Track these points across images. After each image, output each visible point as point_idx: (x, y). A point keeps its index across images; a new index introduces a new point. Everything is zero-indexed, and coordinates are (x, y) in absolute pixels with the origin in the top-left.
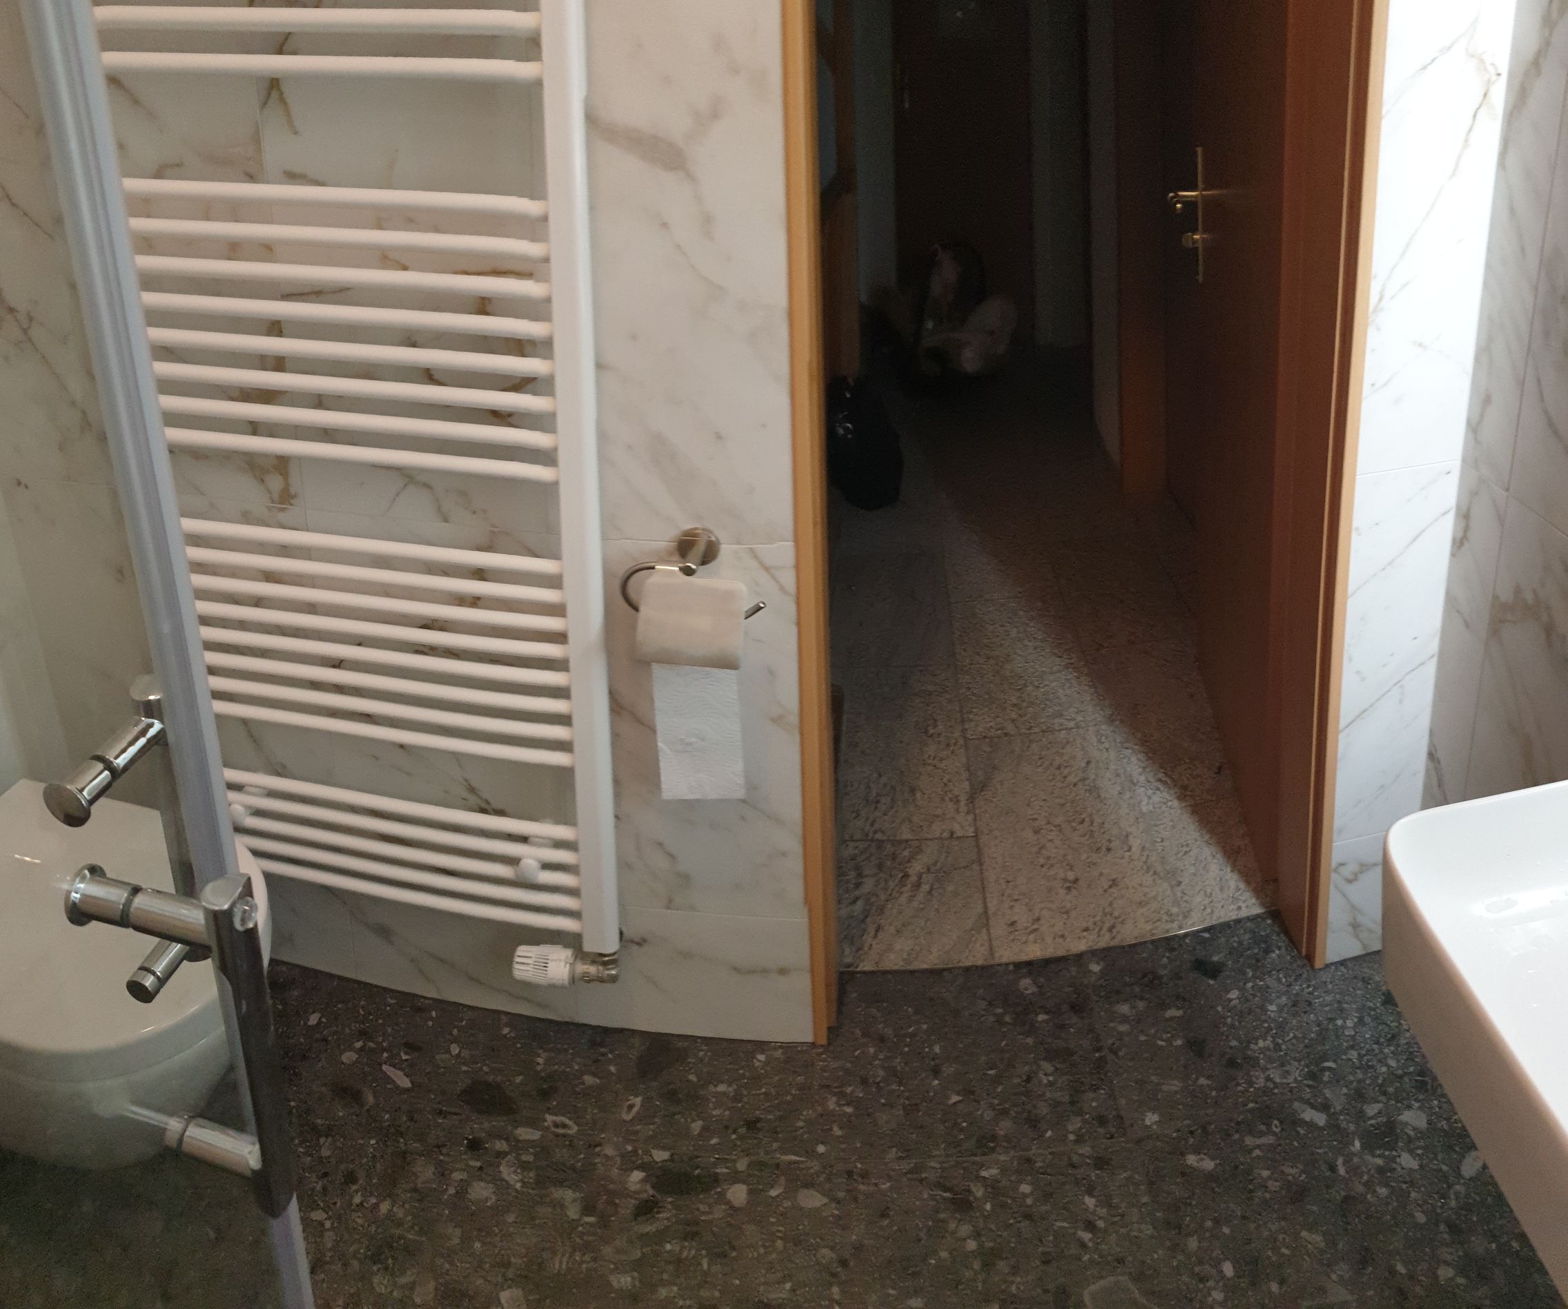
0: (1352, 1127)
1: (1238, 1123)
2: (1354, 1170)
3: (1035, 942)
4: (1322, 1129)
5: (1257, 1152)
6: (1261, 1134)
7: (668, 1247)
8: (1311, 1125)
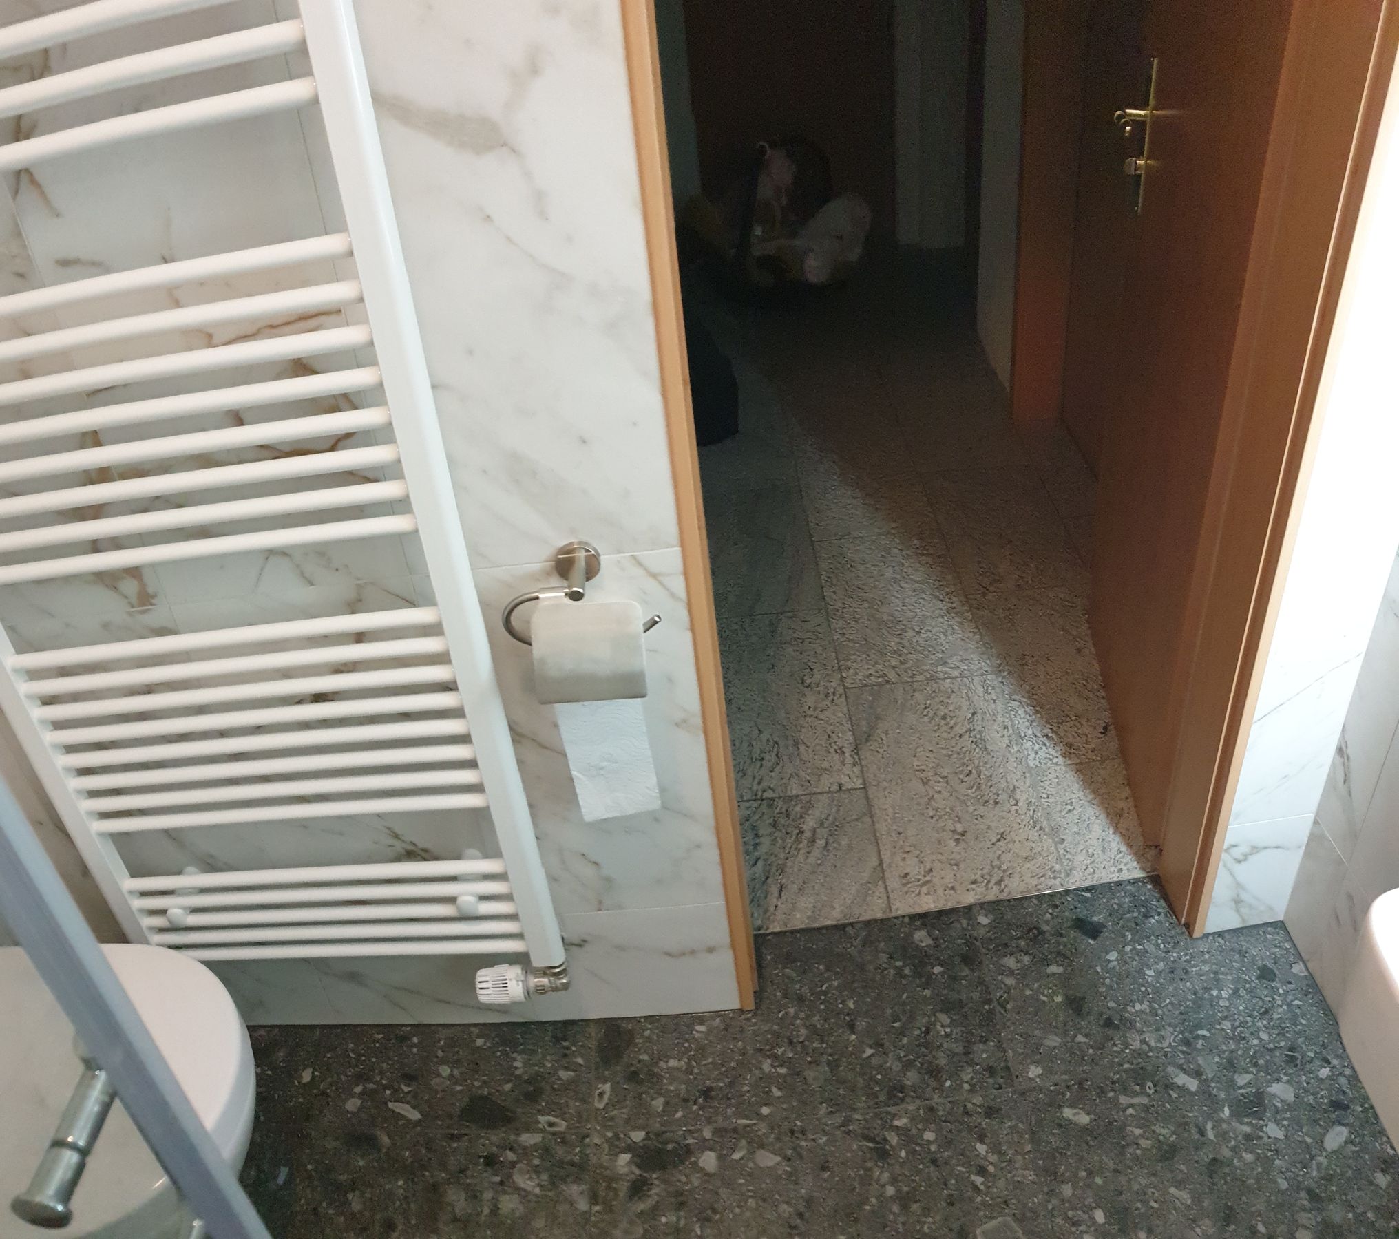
0: (1222, 1095)
1: (1113, 1083)
2: (1223, 1136)
3: (928, 894)
4: (1193, 1094)
5: (1130, 1111)
6: (1136, 1094)
7: (664, 1220)
8: (1182, 1089)
